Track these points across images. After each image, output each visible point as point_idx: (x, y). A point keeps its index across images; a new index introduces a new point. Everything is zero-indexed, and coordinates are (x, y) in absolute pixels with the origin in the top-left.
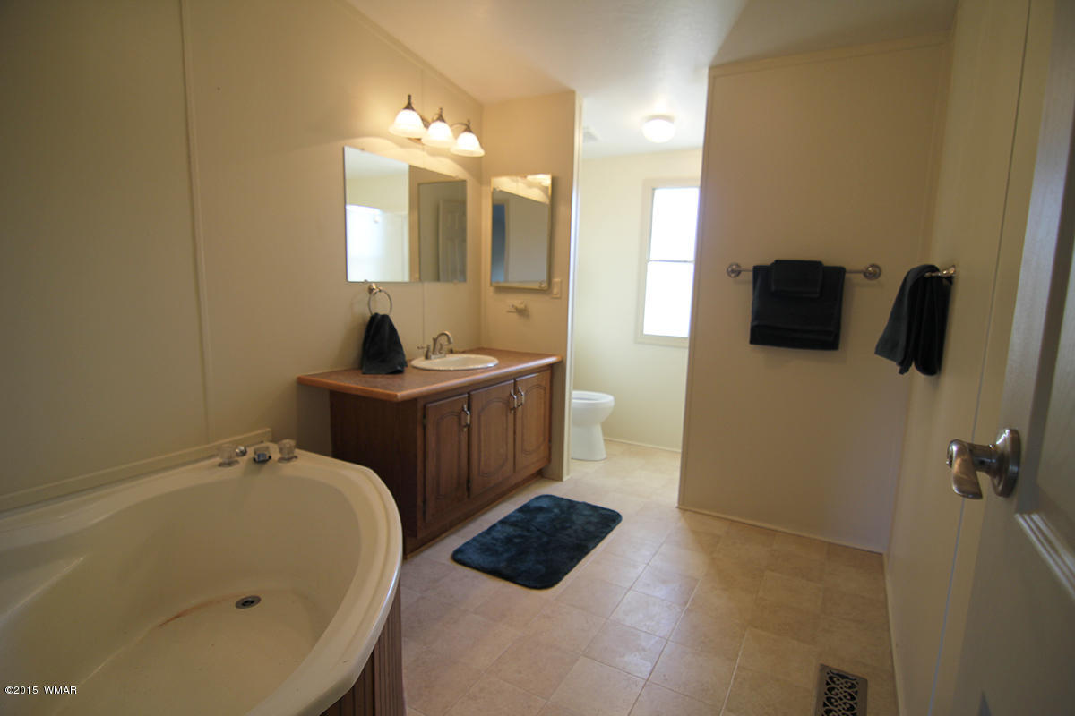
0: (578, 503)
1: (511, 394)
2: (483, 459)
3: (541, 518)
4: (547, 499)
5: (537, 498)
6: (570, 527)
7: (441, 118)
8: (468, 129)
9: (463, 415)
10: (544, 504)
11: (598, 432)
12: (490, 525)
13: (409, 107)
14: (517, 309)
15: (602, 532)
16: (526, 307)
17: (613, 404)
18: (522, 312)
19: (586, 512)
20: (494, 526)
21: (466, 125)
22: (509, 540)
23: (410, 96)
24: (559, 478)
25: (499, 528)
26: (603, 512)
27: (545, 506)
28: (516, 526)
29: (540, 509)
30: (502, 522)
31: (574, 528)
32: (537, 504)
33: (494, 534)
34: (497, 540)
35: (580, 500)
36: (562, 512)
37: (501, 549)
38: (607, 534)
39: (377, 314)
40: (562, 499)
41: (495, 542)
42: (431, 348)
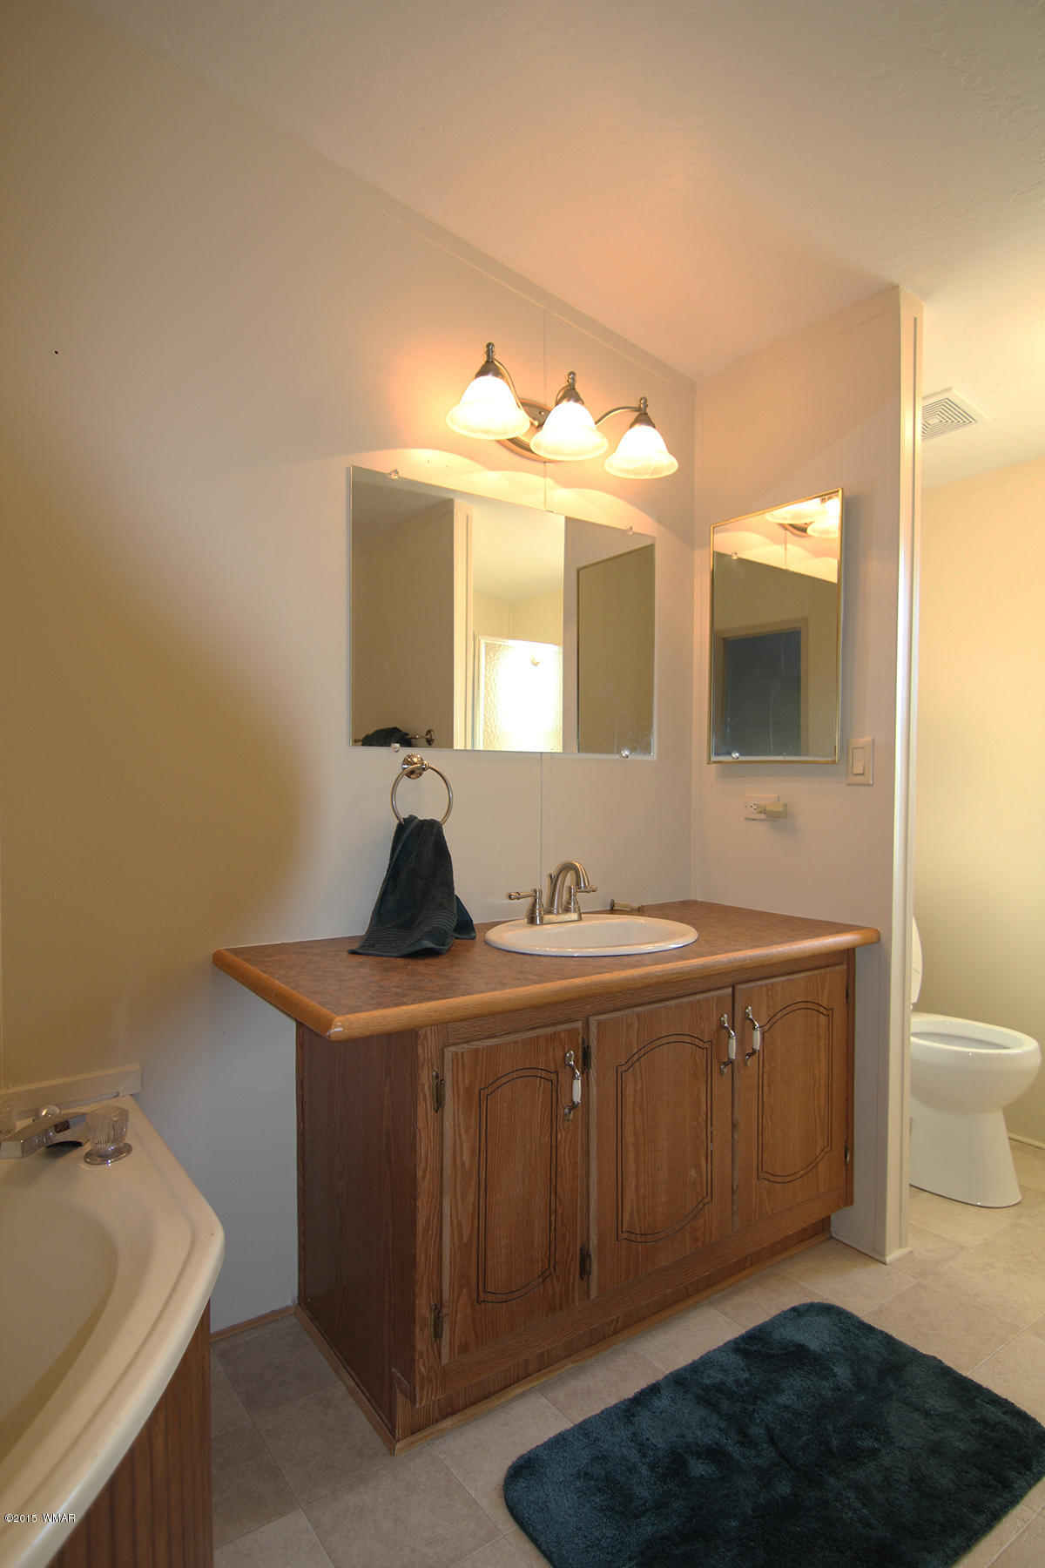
0: (915, 1355)
1: (721, 1025)
2: (630, 1196)
3: (793, 1391)
4: (823, 1320)
5: (798, 1312)
6: (874, 1452)
7: (571, 393)
8: (643, 418)
9: (563, 1078)
10: (814, 1338)
11: (995, 1129)
12: (643, 1384)
13: (489, 368)
14: (764, 811)
15: (977, 1508)
16: (785, 805)
17: (1037, 1060)
18: (777, 817)
19: (935, 1402)
20: (654, 1390)
21: (638, 409)
22: (674, 1465)
23: (490, 348)
24: (872, 1254)
25: (662, 1402)
26: (991, 1412)
27: (814, 1345)
28: (714, 1407)
29: (798, 1356)
30: (680, 1380)
31: (886, 1461)
32: (792, 1334)
33: (644, 1420)
34: (642, 1448)
35: (924, 1349)
36: (861, 1385)
37: (642, 1492)
38: (996, 1517)
39: (412, 818)
40: (870, 1329)
41: (633, 1455)
42: (545, 899)
